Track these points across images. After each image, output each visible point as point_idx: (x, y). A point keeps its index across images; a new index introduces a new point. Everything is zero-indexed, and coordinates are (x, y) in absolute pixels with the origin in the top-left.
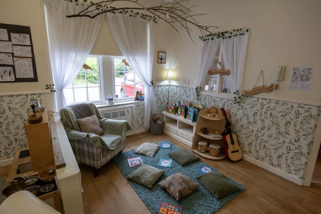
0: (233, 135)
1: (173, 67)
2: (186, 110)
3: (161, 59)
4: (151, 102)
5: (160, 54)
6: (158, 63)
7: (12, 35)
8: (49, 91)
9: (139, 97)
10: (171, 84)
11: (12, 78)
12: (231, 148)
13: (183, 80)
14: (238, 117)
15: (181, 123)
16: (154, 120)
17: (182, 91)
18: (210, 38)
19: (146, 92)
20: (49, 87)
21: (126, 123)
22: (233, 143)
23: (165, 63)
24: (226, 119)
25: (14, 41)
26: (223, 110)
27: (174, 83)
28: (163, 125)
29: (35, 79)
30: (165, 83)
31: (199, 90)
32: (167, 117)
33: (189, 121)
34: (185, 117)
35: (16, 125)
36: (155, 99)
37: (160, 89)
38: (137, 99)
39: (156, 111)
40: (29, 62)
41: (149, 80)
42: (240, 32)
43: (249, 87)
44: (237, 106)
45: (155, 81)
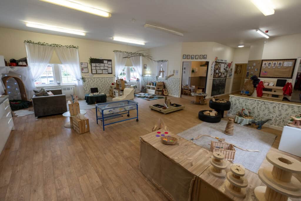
0: (166, 89)
1: (149, 70)
2: (153, 84)
3: (145, 67)
4: (142, 82)
5: (145, 66)
6: (144, 68)
7: (108, 62)
8: (114, 77)
9: (138, 80)
10: (149, 76)
11: (107, 73)
12: (164, 92)
13: (153, 74)
14: (167, 84)
15: (152, 87)
16: (143, 88)
17: (152, 78)
18: (159, 61)
19: (140, 78)
20: (115, 75)
21: (136, 86)
22: (165, 91)
23: (146, 68)
24: (164, 85)
25: (109, 64)
26: (163, 82)
27: (150, 76)
28: (146, 89)
29: (112, 73)
30: (147, 75)
31: (157, 77)
32: (147, 87)
33: (154, 87)
34: (153, 85)
35: (107, 85)
36: (143, 81)
37: (145, 77)
38: (137, 81)
39: (143, 85)
40: (111, 69)
41: (141, 74)
42: (166, 61)
43: (169, 75)
44: (166, 80)
45: (143, 75)
